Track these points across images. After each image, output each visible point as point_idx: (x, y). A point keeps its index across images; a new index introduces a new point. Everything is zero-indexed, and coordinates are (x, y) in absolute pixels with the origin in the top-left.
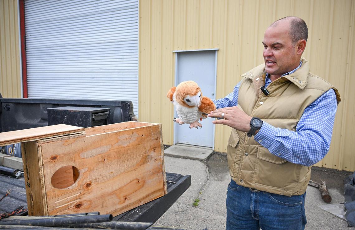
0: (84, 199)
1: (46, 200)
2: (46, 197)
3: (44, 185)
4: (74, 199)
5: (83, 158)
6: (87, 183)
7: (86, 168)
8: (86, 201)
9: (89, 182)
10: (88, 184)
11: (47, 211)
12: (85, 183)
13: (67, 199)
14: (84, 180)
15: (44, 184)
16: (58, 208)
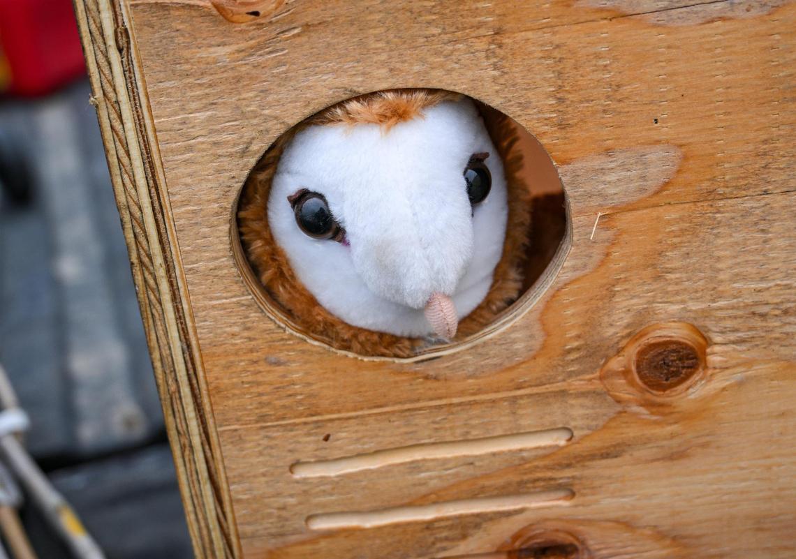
0: (607, 504)
1: (194, 425)
2: (196, 397)
3: (161, 272)
4: (500, 481)
5: (619, 16)
6: (654, 336)
7: (655, 155)
8: (627, 524)
9: (677, 332)
10: (666, 347)
11: (216, 534)
12: (633, 336)
13: (415, 467)
14: (622, 302)
15: (159, 260)
16: (330, 534)
